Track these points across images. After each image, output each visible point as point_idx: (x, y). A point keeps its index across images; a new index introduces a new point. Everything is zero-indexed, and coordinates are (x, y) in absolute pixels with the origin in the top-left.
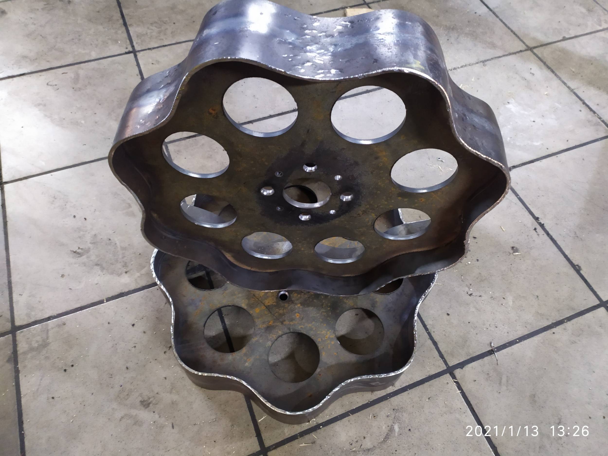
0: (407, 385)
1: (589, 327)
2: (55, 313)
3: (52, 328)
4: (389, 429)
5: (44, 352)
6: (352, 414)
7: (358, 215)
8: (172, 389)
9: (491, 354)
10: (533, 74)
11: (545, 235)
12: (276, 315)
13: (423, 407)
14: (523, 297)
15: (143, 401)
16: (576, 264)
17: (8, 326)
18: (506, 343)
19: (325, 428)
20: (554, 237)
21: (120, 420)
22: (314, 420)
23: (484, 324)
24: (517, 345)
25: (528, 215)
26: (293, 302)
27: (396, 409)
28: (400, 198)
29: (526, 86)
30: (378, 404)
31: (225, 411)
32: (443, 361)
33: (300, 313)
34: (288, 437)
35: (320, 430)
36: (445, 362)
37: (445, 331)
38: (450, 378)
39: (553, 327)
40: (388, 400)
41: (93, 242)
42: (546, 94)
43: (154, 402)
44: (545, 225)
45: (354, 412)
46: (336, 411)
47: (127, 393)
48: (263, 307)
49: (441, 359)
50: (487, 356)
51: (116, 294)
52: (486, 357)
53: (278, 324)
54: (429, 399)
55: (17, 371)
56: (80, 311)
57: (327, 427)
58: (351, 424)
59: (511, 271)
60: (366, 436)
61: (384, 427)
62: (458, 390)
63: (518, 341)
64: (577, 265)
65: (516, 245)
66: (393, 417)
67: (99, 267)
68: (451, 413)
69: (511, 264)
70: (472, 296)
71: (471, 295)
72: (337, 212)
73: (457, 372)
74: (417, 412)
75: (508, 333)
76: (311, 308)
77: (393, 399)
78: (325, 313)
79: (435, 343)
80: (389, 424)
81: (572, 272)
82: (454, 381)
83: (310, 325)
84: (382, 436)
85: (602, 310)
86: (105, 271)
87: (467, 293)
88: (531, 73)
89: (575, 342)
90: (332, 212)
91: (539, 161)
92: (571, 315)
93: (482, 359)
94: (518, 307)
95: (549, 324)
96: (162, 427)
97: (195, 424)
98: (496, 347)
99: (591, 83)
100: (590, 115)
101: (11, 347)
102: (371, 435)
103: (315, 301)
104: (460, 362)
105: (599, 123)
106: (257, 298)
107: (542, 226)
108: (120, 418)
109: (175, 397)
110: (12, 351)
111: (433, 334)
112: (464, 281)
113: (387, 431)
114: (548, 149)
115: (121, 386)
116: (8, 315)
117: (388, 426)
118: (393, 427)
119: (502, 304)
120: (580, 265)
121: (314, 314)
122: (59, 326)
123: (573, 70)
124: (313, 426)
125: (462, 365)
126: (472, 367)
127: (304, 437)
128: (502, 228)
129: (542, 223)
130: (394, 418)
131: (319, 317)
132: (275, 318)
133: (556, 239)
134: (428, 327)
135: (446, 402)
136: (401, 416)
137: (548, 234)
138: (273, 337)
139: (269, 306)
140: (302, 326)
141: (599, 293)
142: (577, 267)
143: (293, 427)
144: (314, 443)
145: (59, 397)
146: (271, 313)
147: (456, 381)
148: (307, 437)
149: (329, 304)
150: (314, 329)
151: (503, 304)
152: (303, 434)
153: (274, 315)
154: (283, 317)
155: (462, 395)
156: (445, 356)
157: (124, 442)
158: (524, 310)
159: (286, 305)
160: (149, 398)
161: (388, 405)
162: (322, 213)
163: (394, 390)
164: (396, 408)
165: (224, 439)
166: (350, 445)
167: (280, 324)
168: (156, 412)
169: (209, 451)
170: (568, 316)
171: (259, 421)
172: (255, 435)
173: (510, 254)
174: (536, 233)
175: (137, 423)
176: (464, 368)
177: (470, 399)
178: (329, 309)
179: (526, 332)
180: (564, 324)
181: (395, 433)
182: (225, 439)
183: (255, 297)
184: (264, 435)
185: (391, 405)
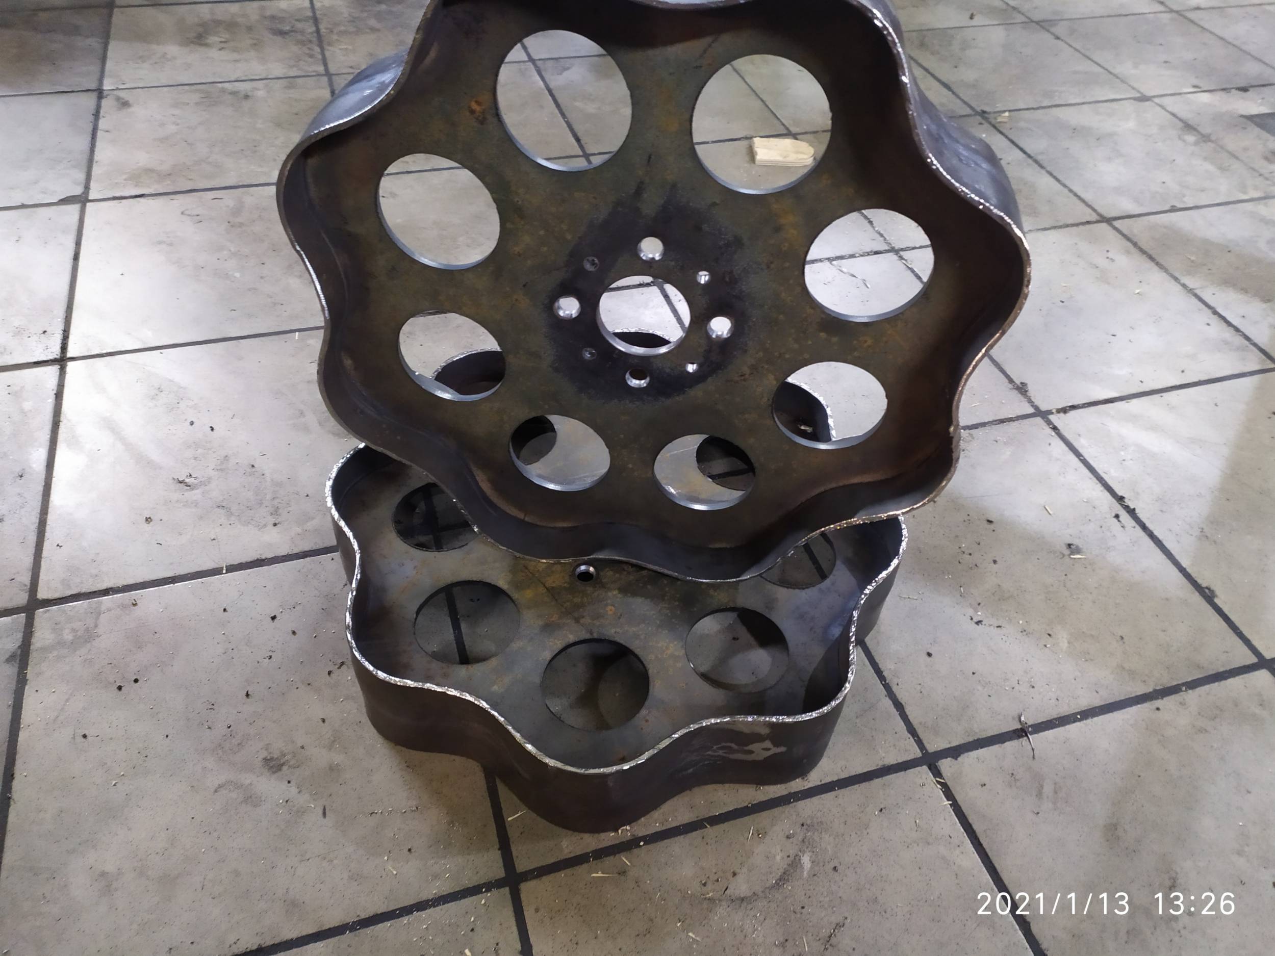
0: (835, 780)
1: (1236, 705)
2: (121, 583)
3: (109, 610)
4: (791, 863)
5: (83, 651)
6: (711, 825)
7: (742, 376)
8: (334, 741)
9: (1020, 737)
10: (1112, 259)
11: (1138, 528)
12: (565, 605)
13: (867, 827)
14: (1092, 636)
15: (268, 760)
16: (1204, 585)
17: (22, 599)
18: (1054, 719)
19: (649, 847)
20: (1156, 533)
21: (216, 791)
22: (628, 828)
23: (1006, 680)
24: (1078, 724)
25: (1102, 491)
26: (603, 586)
27: (807, 824)
28: (823, 335)
29: (1097, 278)
30: (769, 811)
31: (439, 793)
32: (915, 740)
33: (616, 605)
34: (567, 857)
35: (638, 849)
36: (920, 743)
37: (922, 684)
38: (928, 774)
39: (1157, 698)
40: (791, 805)
41: (219, 468)
42: (1138, 293)
43: (291, 763)
44: (1137, 511)
45: (715, 820)
46: (676, 817)
47: (239, 742)
48: (541, 590)
49: (910, 736)
50: (1011, 739)
51: (249, 560)
52: (1009, 741)
53: (569, 621)
54: (881, 810)
55: (22, 681)
56: (172, 585)
57: (655, 845)
58: (707, 844)
59: (1065, 586)
60: (737, 871)
61: (778, 858)
62: (945, 799)
63: (1079, 717)
64: (1207, 588)
65: (1076, 542)
66: (800, 839)
67: (222, 511)
68: (928, 844)
69: (1066, 575)
70: (980, 625)
71: (979, 623)
72: (700, 366)
73: (945, 765)
74: (853, 834)
75: (1057, 699)
76: (639, 600)
77: (801, 804)
78: (668, 611)
79: (899, 706)
80: (791, 851)
81: (1196, 598)
82: (937, 781)
83: (634, 629)
84: (774, 875)
85: (1263, 675)
86: (233, 518)
87: (972, 619)
88: (1108, 258)
89: (1206, 731)
90: (691, 368)
91: (1124, 402)
92: (1195, 678)
93: (1000, 745)
94: (1081, 653)
95: (1148, 691)
96: (301, 812)
97: (373, 813)
98: (1032, 725)
99: (1227, 282)
100: (1228, 334)
101: (20, 636)
102: (750, 871)
103: (649, 587)
104: (952, 746)
105: (1247, 346)
106: (531, 573)
107: (1132, 512)
108: (217, 786)
109: (338, 758)
110: (19, 643)
111: (895, 689)
112: (964, 597)
113: (785, 866)
114: (1142, 382)
115: (229, 727)
116: (26, 579)
117: (789, 856)
118: (800, 860)
119: (1045, 646)
120: (1213, 588)
121: (645, 609)
122: (123, 607)
123: (1193, 258)
124: (624, 840)
125: (955, 752)
126: (978, 759)
127: (602, 860)
128: (1047, 510)
129: (1132, 507)
130: (803, 841)
131: (654, 617)
132: (563, 610)
133: (1160, 537)
134: (885, 674)
135: (917, 821)
136: (818, 840)
137: (1144, 527)
138: (557, 644)
139: (553, 588)
140: (618, 630)
141: (1256, 643)
142: (1207, 591)
143: (582, 839)
144: (623, 873)
145: (97, 736)
146: (556, 600)
147: (942, 781)
148: (609, 861)
149: (678, 596)
150: (642, 637)
151: (1048, 646)
152: (601, 854)
153: (562, 606)
154: (581, 610)
155: (953, 810)
156: (920, 732)
157: (216, 834)
158: (1092, 660)
159: (589, 590)
160: (284, 755)
161: (792, 815)
162: (671, 369)
163: (806, 788)
164: (809, 822)
165: (431, 846)
166: (703, 887)
167: (574, 621)
168: (292, 783)
169: (393, 868)
170: (1190, 679)
171: (509, 819)
172: (497, 846)
173: (1064, 555)
174: (1118, 523)
175: (251, 799)
176: (959, 759)
177: (972, 819)
178: (677, 603)
179: (1097, 702)
180: (1181, 693)
181: (803, 872)
182: (431, 848)
183: (527, 571)
184: (517, 850)
185: (798, 815)
